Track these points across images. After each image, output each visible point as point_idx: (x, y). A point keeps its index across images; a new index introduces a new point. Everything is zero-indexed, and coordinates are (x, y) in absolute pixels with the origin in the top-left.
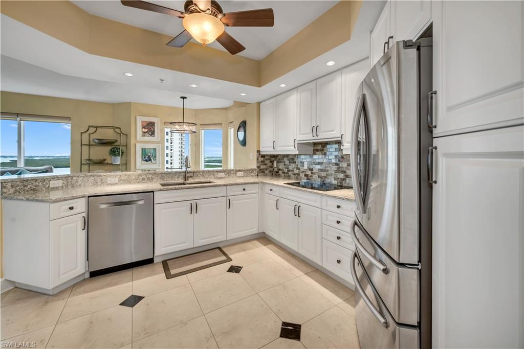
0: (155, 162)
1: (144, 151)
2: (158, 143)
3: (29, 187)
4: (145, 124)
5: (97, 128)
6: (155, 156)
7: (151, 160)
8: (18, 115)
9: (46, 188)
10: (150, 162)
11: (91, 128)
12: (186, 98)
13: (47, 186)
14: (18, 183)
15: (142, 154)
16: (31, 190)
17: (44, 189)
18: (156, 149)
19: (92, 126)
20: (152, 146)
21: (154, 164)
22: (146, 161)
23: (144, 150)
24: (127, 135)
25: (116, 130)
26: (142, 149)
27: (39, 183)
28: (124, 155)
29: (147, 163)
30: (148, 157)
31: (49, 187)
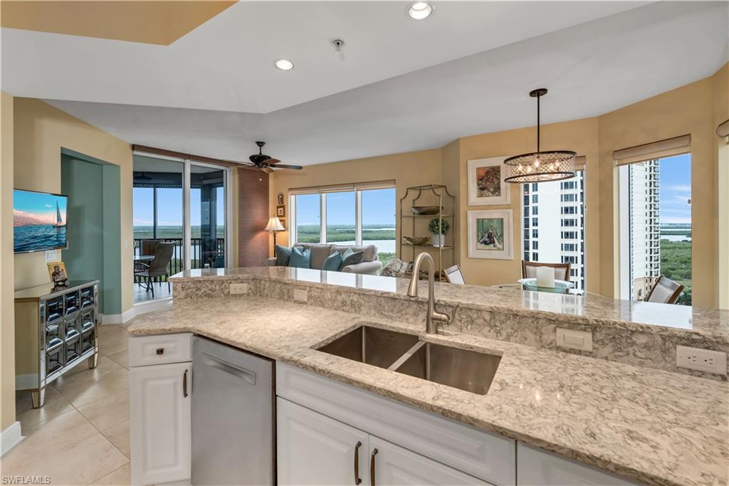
0: (500, 246)
1: (480, 224)
2: (508, 207)
3: (202, 291)
4: (483, 173)
5: (420, 190)
6: (502, 235)
7: (494, 242)
8: (354, 184)
9: (225, 295)
10: (492, 245)
11: (410, 192)
12: (544, 91)
13: (226, 292)
14: (190, 283)
15: (478, 231)
16: (206, 295)
17: (223, 295)
18: (502, 219)
19: (412, 188)
20: (495, 215)
21: (499, 249)
22: (485, 243)
23: (480, 222)
24: (453, 197)
25: (436, 191)
26: (478, 220)
27: (215, 286)
28: (450, 232)
29: (487, 247)
30: (489, 236)
31: (229, 292)
